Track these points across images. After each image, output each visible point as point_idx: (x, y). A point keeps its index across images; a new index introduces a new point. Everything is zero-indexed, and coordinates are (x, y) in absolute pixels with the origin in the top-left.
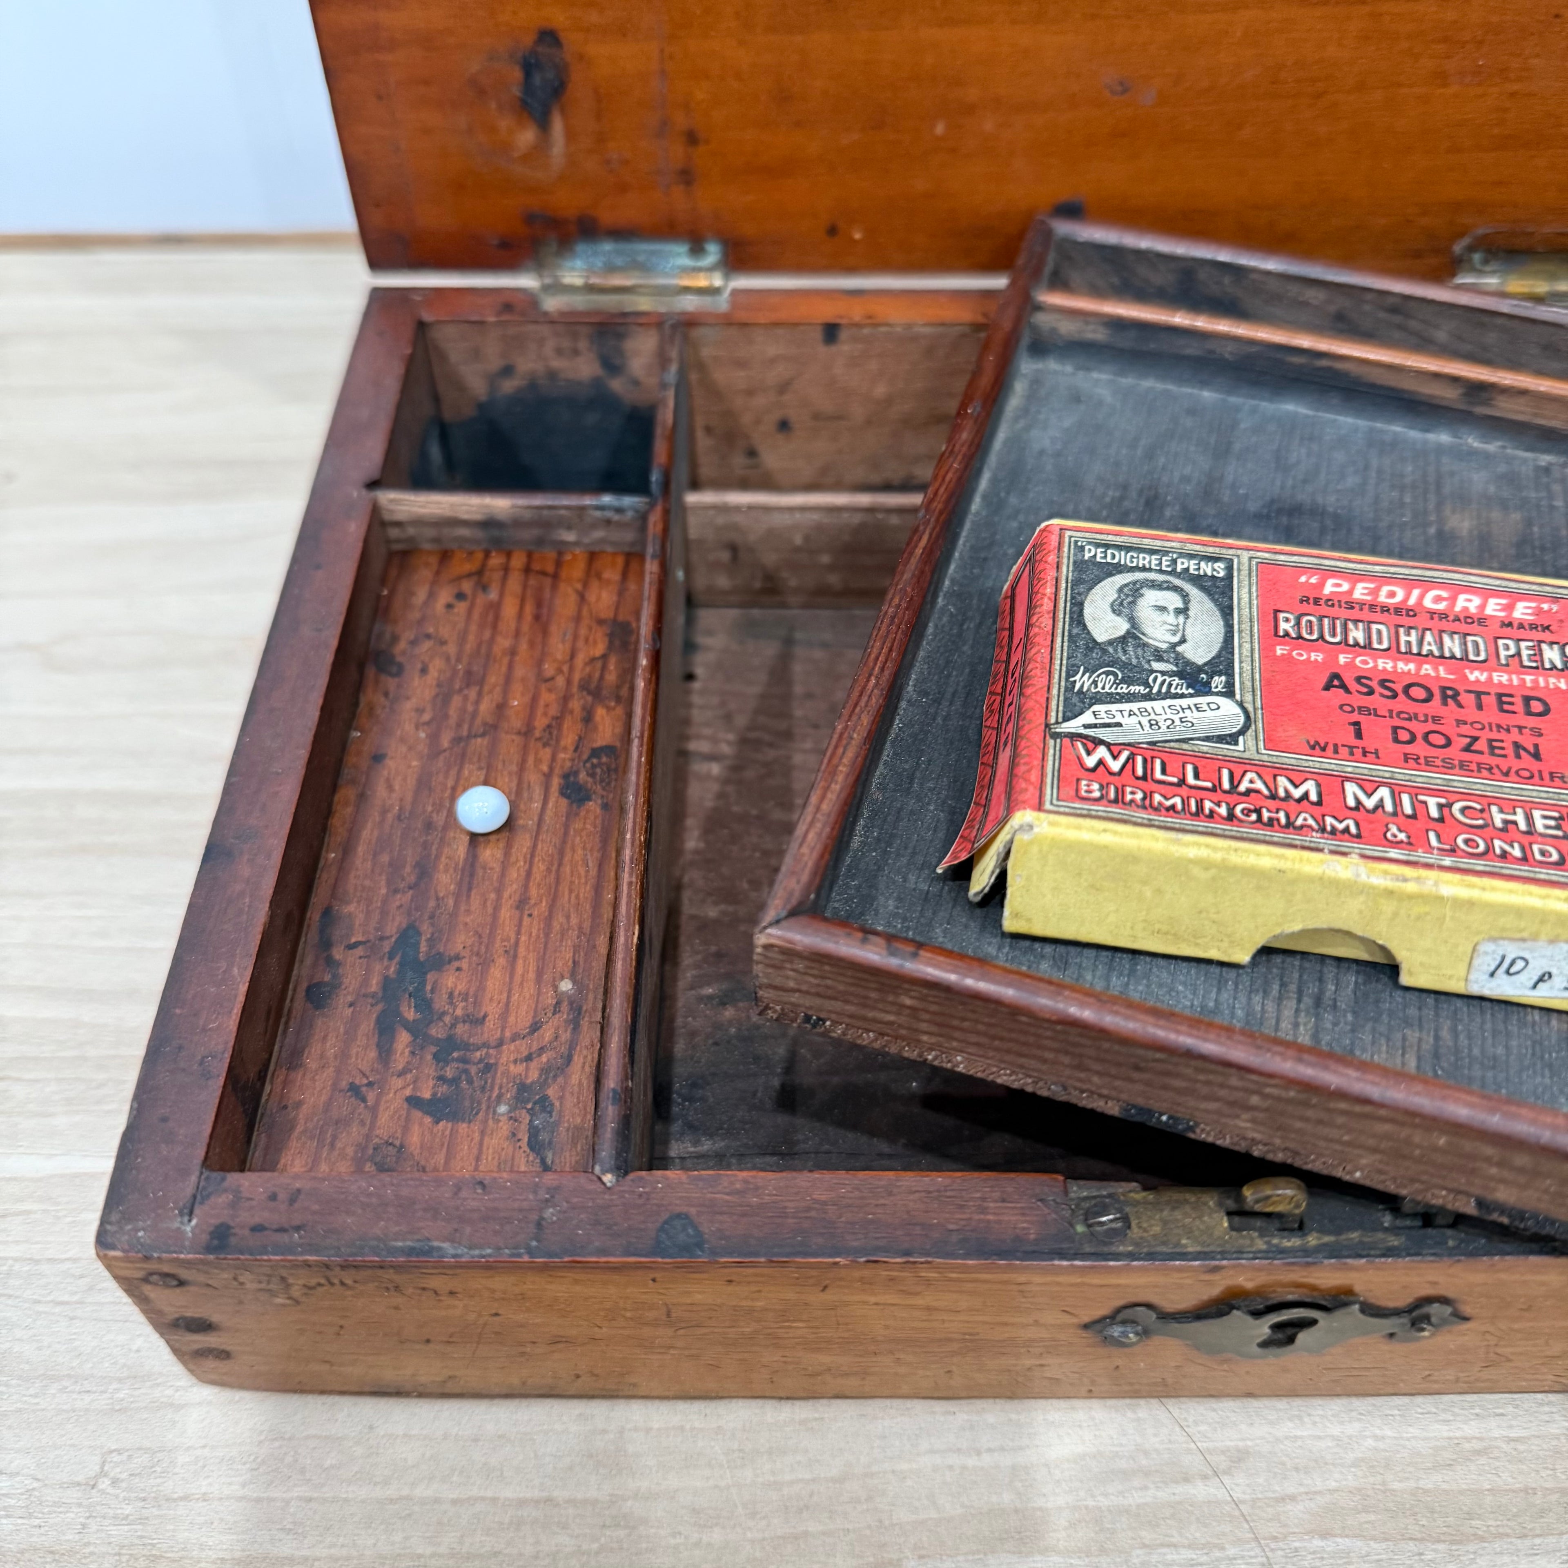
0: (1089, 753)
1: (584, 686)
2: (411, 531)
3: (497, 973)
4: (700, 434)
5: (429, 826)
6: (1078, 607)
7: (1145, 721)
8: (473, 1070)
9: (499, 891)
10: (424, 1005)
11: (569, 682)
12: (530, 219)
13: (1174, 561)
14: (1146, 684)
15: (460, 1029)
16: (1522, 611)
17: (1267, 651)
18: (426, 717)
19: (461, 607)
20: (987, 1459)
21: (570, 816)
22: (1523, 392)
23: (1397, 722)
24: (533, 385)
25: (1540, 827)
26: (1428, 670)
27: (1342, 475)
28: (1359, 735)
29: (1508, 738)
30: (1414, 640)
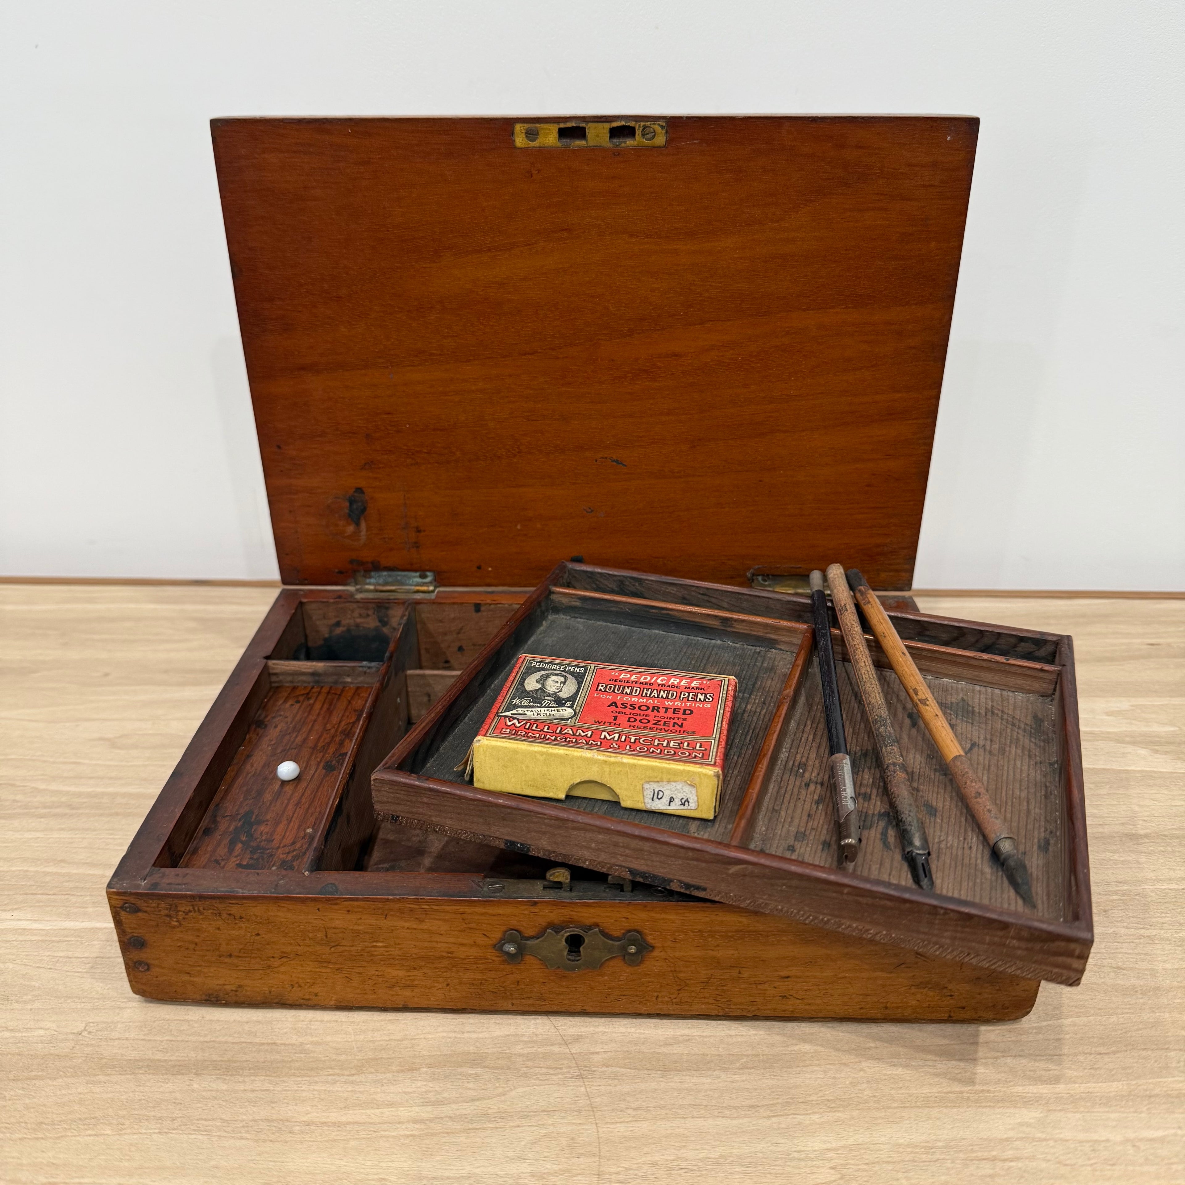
0: (510, 721)
1: (343, 732)
2: (281, 678)
3: (281, 826)
4: (423, 652)
5: (265, 779)
7: (536, 714)
8: (265, 856)
9: (289, 800)
10: (250, 836)
11: (336, 731)
12: (351, 562)
13: (566, 667)
14: (541, 703)
15: (263, 843)
16: (694, 684)
17: (591, 694)
18: (273, 743)
19: (297, 706)
20: (466, 1035)
21: (325, 776)
23: (632, 716)
24: (349, 630)
25: (671, 745)
26: (651, 701)
27: (669, 654)
28: (615, 719)
29: (672, 721)
30: (649, 692)
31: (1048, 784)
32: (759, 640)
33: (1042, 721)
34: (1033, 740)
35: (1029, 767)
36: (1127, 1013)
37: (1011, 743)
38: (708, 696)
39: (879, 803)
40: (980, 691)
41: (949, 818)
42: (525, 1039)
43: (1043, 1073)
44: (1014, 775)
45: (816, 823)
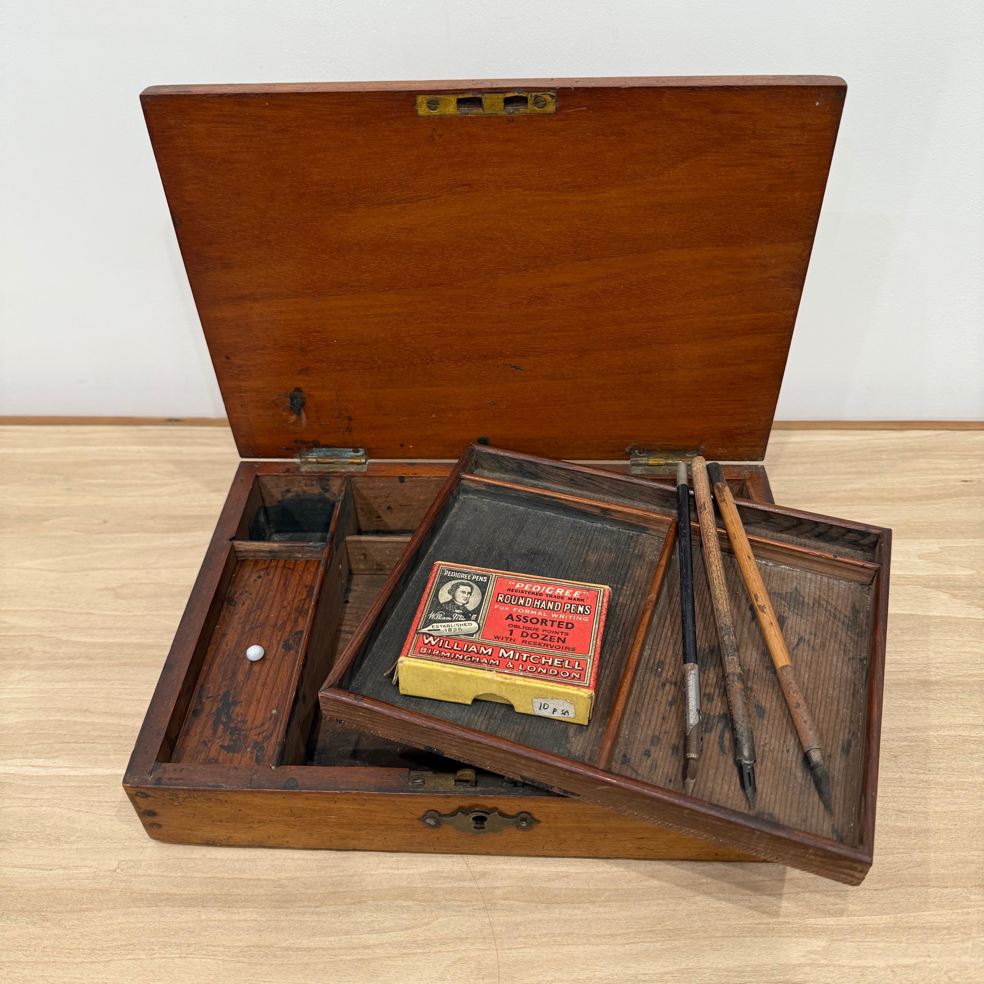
0: (427, 639)
1: (296, 610)
2: (245, 554)
3: (253, 707)
5: (238, 658)
6: (438, 591)
7: (447, 629)
8: (241, 737)
9: (257, 680)
10: (229, 717)
11: (292, 608)
12: (296, 441)
13: (472, 576)
14: (452, 617)
15: (239, 725)
16: (576, 595)
17: (492, 607)
18: (242, 621)
19: (259, 581)
20: (400, 872)
21: (284, 655)
22: (620, 512)
23: (525, 630)
24: (297, 495)
25: (555, 664)
26: (540, 613)
27: (558, 539)
28: (511, 634)
29: (557, 636)
30: (539, 603)
31: (856, 682)
32: (632, 526)
33: (858, 612)
34: (849, 633)
35: (843, 664)
36: (901, 853)
37: (831, 637)
38: (586, 609)
39: (719, 704)
40: (811, 579)
41: (774, 720)
42: (444, 875)
43: (832, 906)
44: (830, 673)
45: (668, 726)
